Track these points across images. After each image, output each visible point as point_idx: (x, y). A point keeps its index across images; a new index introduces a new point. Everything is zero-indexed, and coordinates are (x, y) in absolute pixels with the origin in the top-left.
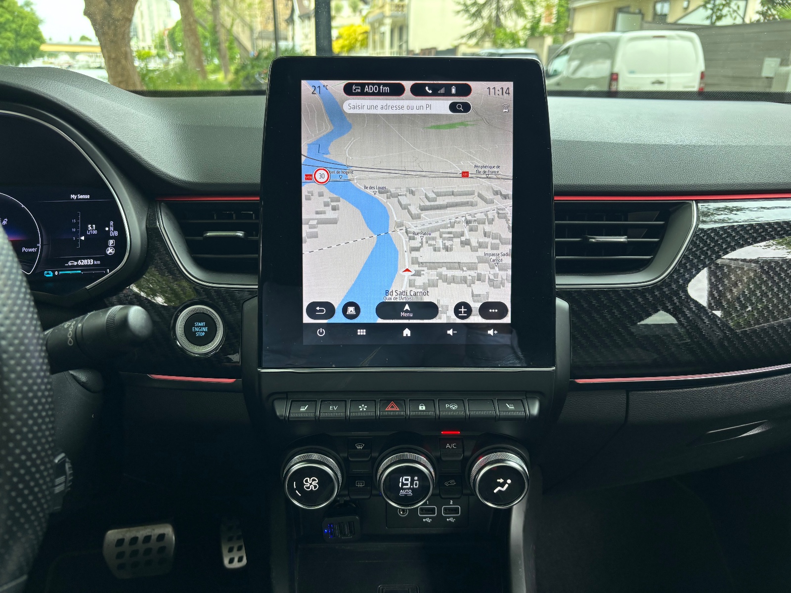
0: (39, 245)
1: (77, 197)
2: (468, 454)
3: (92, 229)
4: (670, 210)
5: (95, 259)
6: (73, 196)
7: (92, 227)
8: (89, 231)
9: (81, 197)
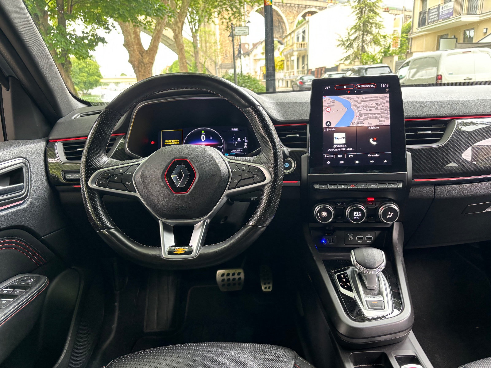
0: (223, 145)
2: (377, 206)
4: (448, 122)
5: (241, 149)
6: (232, 129)
7: (239, 139)
9: (235, 129)
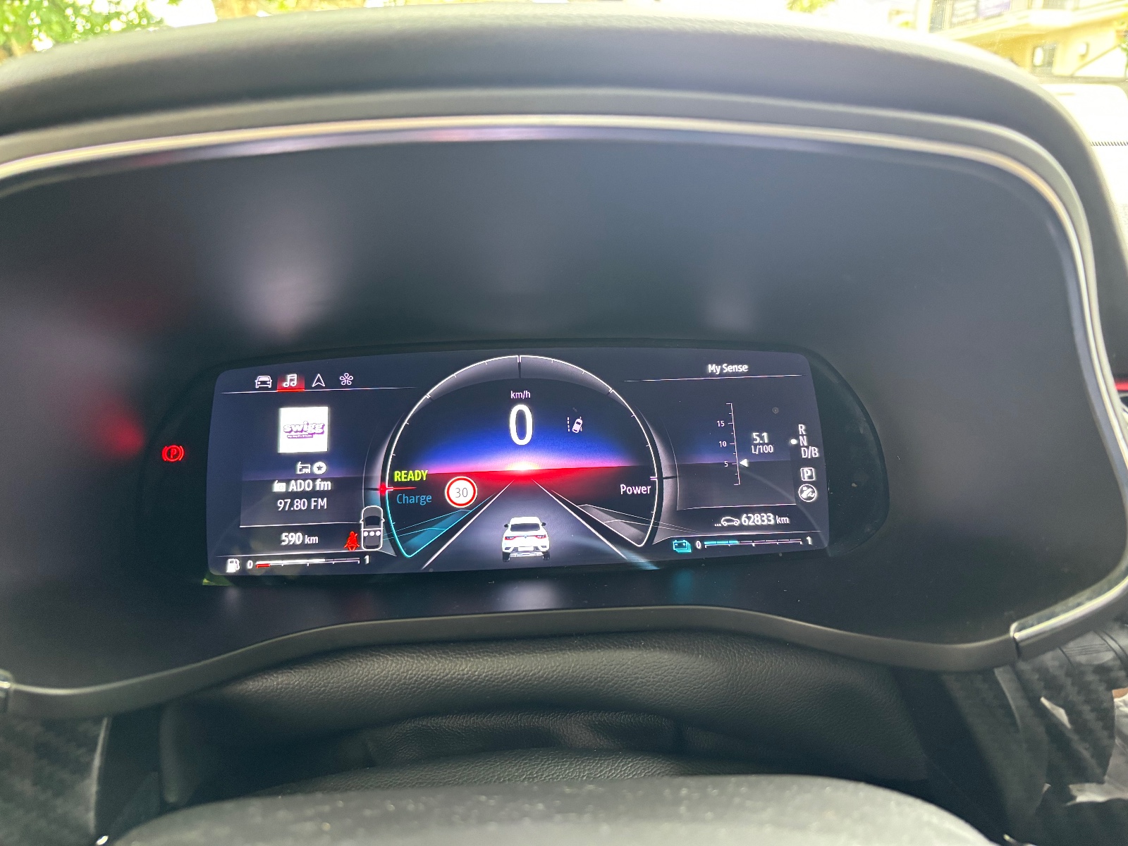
0: (655, 478)
1: (722, 369)
3: (762, 443)
5: (778, 512)
6: (712, 368)
7: (762, 438)
8: (756, 445)
9: (729, 369)
